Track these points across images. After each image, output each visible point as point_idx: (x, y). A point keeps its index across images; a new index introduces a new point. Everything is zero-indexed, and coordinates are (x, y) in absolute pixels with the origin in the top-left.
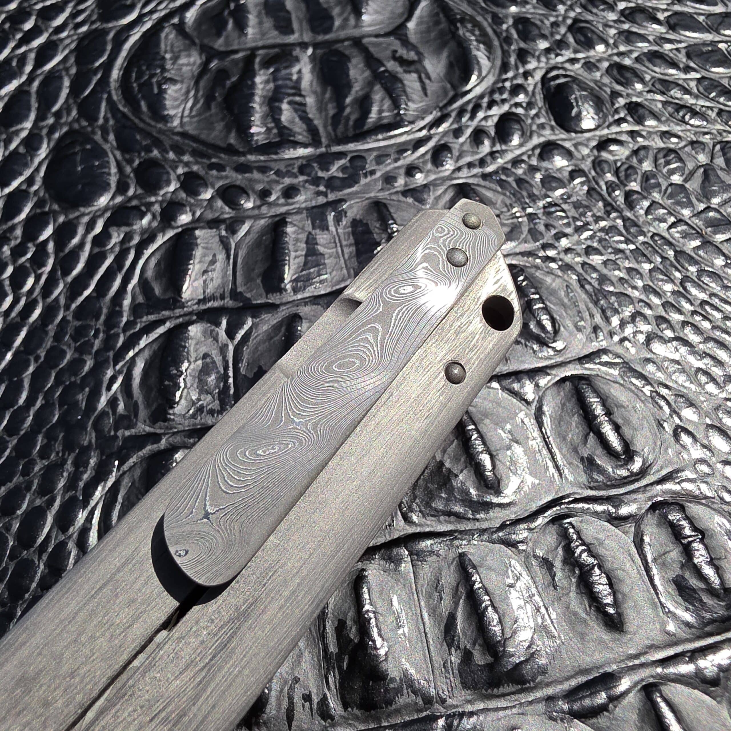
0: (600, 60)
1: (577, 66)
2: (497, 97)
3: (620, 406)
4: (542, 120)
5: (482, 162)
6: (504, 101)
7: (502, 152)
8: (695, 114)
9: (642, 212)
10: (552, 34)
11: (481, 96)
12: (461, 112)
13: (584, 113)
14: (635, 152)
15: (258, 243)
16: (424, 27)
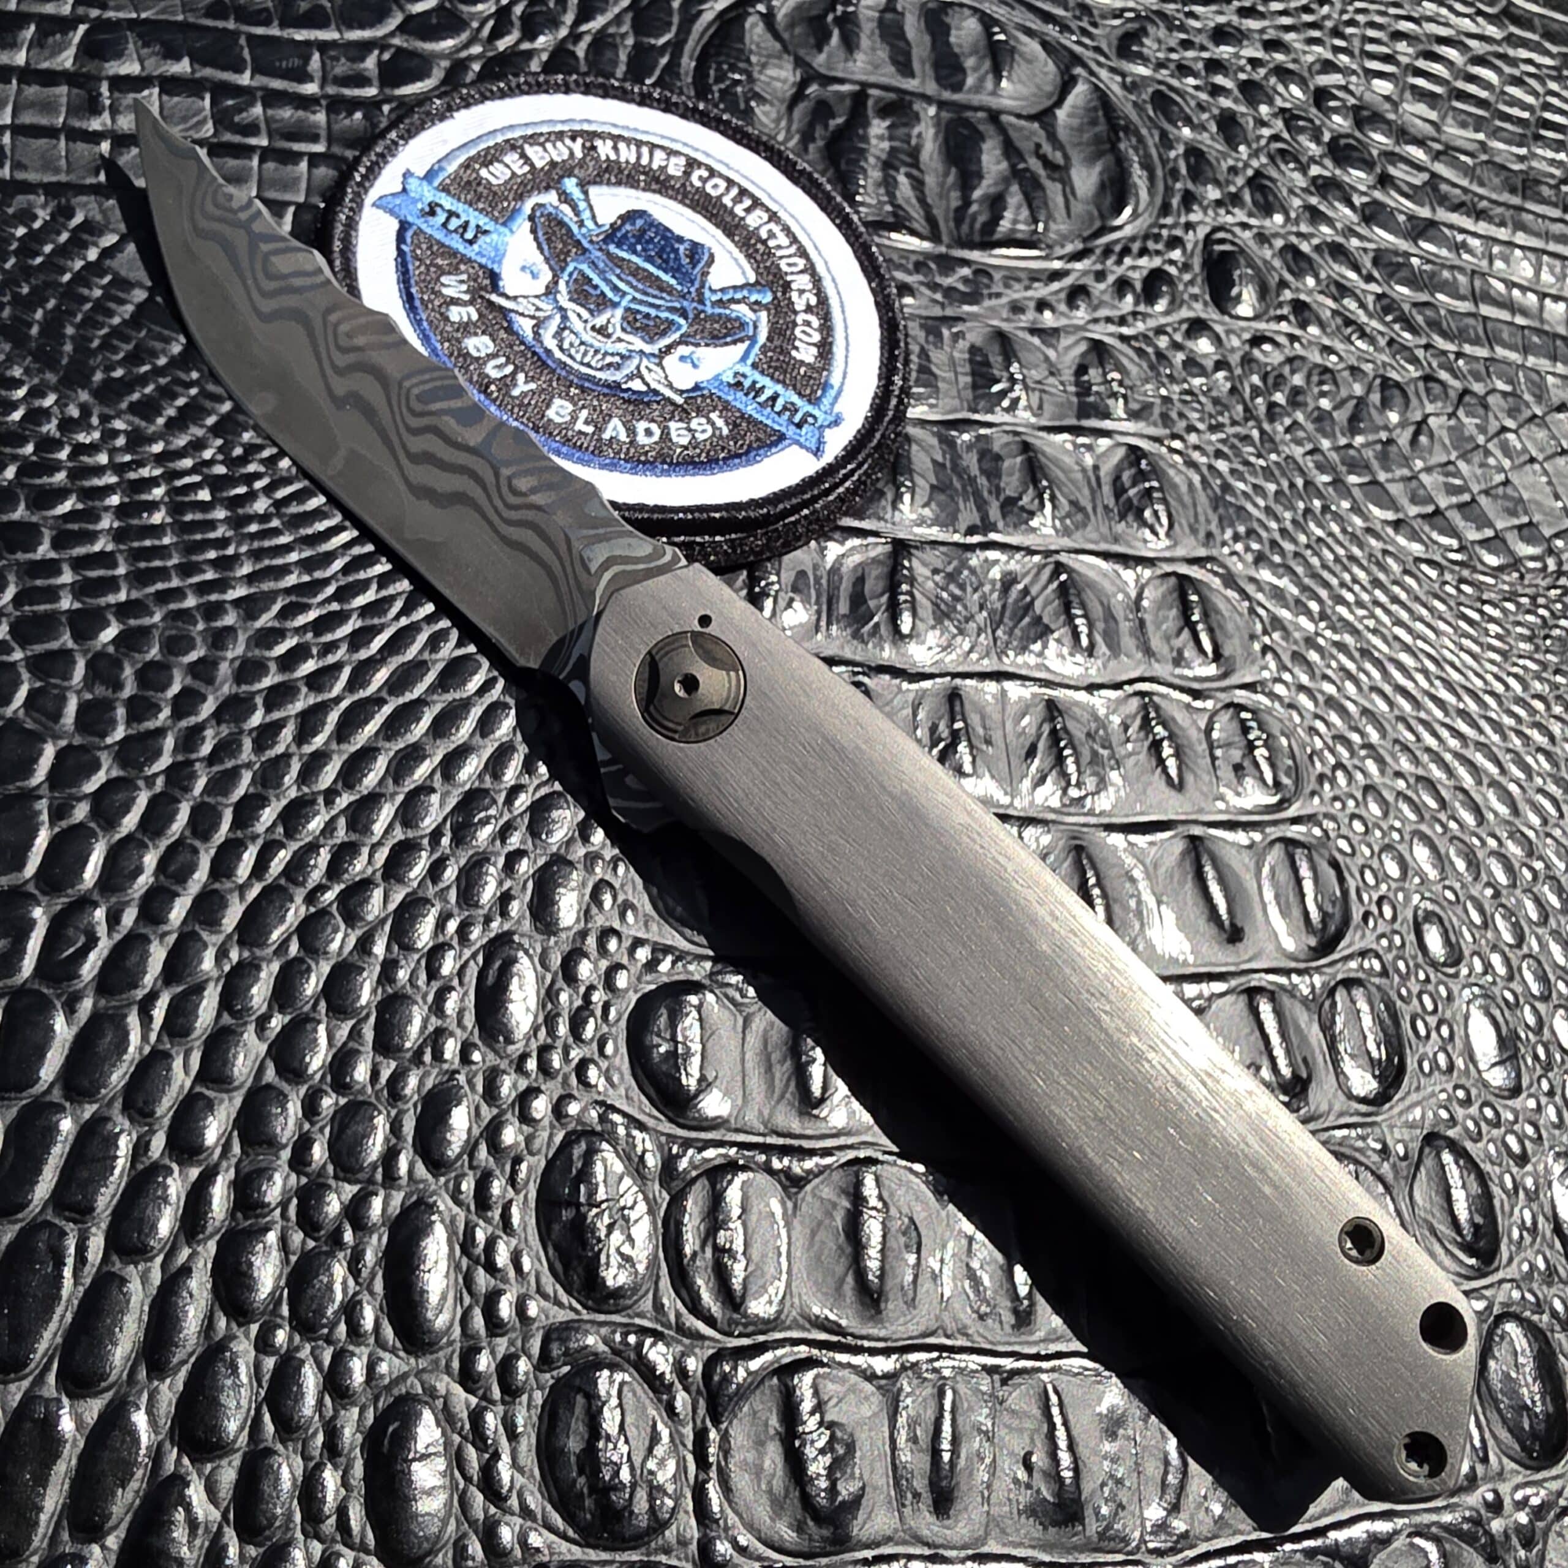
0: (1276, 235)
1: (1247, 234)
2: (1151, 245)
3: (1218, 612)
4: (1196, 290)
5: (1122, 321)
6: (1158, 253)
7: (1145, 316)
8: (1363, 335)
9: (1280, 429)
10: (1228, 182)
11: (1133, 239)
12: (1107, 251)
13: (1245, 296)
14: (1290, 360)
16: (1076, 122)
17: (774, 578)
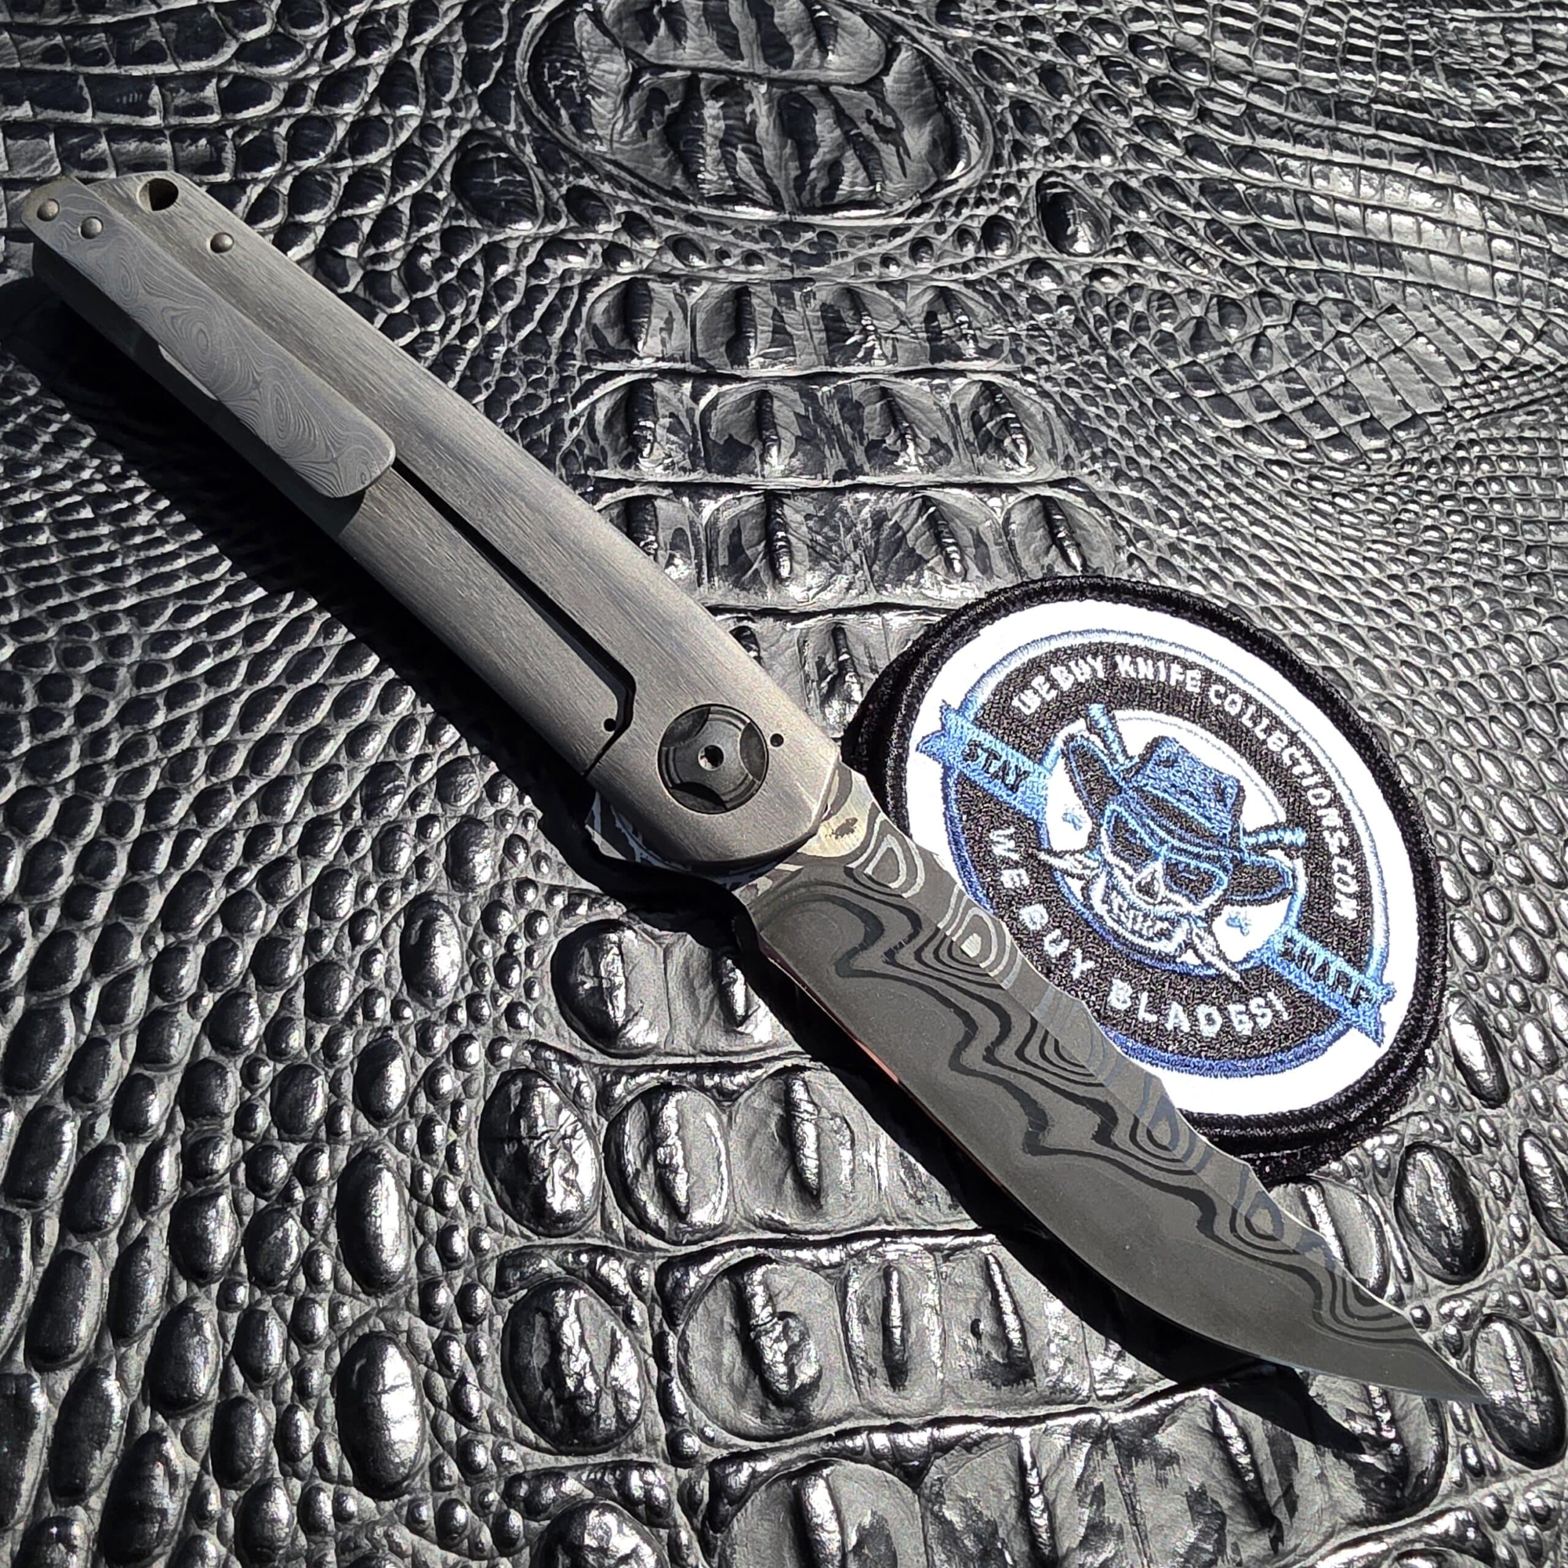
0: (1105, 175)
1: (1078, 177)
2: (986, 194)
3: (1082, 528)
4: (1033, 233)
5: (965, 268)
6: (993, 201)
7: (986, 261)
8: (1197, 259)
9: (1127, 353)
10: (1054, 130)
11: (969, 190)
12: (945, 204)
13: (1080, 234)
14: (1129, 289)
15: (718, 309)
16: (903, 87)
17: (652, 538)
